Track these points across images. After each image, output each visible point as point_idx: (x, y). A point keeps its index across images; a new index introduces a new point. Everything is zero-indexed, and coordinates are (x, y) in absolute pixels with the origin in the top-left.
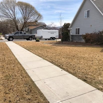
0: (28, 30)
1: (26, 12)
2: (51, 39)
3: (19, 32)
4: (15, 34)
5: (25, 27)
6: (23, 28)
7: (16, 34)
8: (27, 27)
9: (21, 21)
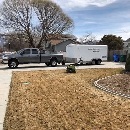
0: (49, 46)
1: (46, 17)
2: (94, 63)
3: (30, 49)
4: (21, 54)
5: (44, 41)
6: (40, 43)
7: (24, 53)
8: (48, 41)
9: (37, 31)
